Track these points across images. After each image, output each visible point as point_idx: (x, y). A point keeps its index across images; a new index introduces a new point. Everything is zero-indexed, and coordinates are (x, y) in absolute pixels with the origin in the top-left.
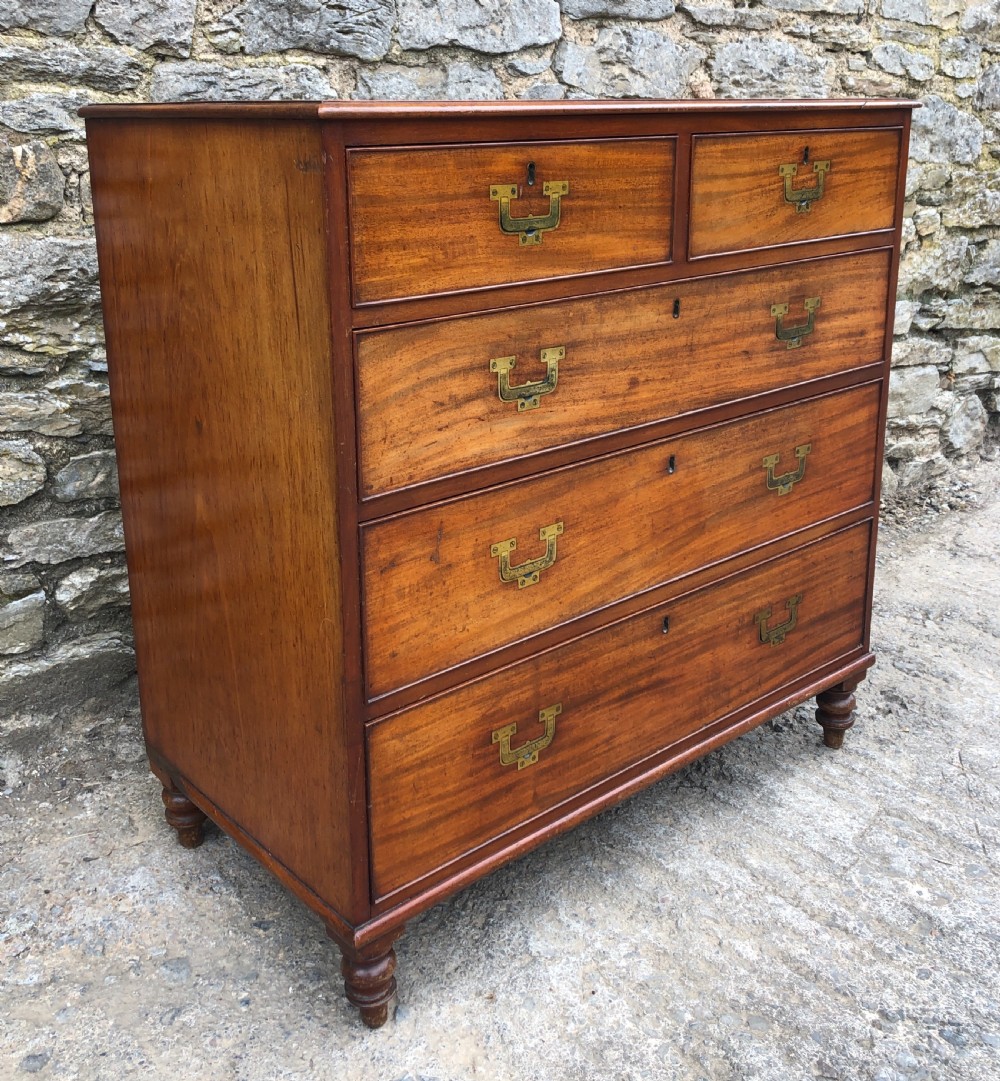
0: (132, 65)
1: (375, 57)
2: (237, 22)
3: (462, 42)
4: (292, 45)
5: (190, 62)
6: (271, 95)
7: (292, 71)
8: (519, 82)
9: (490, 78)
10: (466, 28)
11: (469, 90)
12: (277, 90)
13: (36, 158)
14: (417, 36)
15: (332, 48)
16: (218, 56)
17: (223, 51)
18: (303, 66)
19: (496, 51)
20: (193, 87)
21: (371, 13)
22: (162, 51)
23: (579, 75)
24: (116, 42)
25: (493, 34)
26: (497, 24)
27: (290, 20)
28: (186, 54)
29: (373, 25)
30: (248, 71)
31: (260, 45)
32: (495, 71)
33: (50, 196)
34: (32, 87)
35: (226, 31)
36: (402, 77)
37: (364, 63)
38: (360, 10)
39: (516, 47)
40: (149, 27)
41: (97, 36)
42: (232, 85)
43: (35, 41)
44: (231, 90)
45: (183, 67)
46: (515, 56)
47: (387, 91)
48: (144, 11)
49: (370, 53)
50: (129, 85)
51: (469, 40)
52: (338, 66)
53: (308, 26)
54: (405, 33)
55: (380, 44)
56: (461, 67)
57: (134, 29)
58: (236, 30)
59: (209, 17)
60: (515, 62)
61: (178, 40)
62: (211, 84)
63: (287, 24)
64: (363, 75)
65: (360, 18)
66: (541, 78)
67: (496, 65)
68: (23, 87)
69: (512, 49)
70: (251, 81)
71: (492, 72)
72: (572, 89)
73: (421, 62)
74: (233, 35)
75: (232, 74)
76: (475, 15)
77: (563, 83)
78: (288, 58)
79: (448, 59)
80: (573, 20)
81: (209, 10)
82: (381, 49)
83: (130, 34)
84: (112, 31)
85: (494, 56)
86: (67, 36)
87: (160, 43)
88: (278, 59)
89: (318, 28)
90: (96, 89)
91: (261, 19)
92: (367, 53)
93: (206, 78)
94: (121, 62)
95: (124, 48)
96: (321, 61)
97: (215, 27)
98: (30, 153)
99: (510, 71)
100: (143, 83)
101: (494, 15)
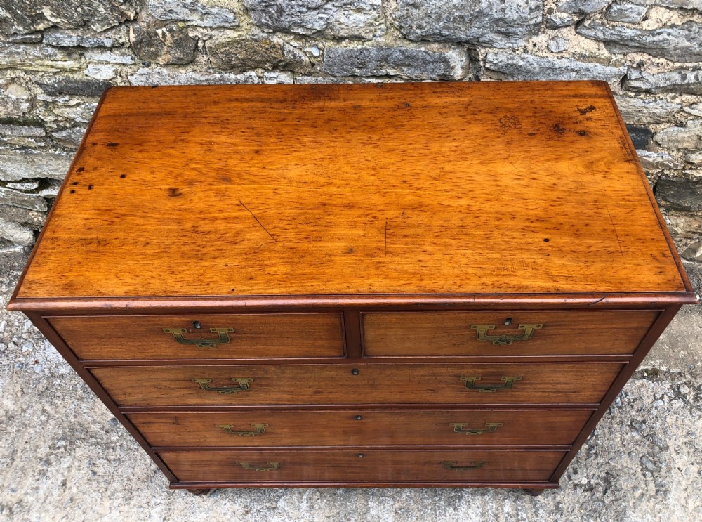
13: (171, 35)
33: (183, 55)
98: (167, 33)
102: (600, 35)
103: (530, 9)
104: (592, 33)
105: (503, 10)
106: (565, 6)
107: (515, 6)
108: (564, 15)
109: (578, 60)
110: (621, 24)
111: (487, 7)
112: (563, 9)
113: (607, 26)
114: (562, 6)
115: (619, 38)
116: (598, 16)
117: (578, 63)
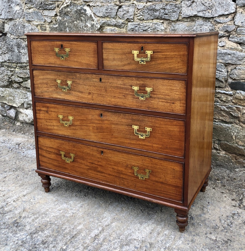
0: (123, 23)
1: (174, 20)
2: (142, 14)
3: (199, 15)
4: (154, 18)
5: (134, 22)
6: (148, 29)
7: (154, 23)
8: (219, 25)
9: (209, 24)
10: (200, 11)
11: (201, 27)
12: (149, 28)
14: (185, 14)
15: (163, 18)
16: (139, 21)
17: (140, 20)
18: (156, 22)
19: (209, 17)
20: (133, 27)
21: (173, 10)
22: (128, 20)
23: (242, 23)
24: (121, 19)
25: (209, 12)
26: (210, 10)
27: (154, 12)
28: (132, 21)
29: (173, 12)
30: (145, 24)
31: (147, 18)
32: (211, 22)
34: (108, 27)
35: (140, 16)
36: (183, 24)
37: (172, 21)
38: (170, 9)
39: (217, 15)
40: (126, 16)
41: (118, 18)
42: (141, 27)
43: (108, 19)
44: (140, 28)
45: (132, 23)
46: (217, 18)
47: (178, 28)
48: (125, 13)
49: (173, 19)
50: (122, 27)
51: (201, 14)
52: (166, 22)
53: (157, 14)
54: (183, 14)
55: (176, 17)
56: (200, 21)
57: (124, 16)
58: (142, 15)
59: (137, 13)
60: (216, 20)
61: (130, 18)
62: (136, 27)
63: (153, 13)
64: (173, 24)
65: (169, 11)
66: (227, 24)
67: (211, 21)
68: (107, 27)
69: (215, 16)
70: (145, 26)
71: (210, 22)
72: (239, 27)
73: (188, 20)
74: (141, 16)
75: (141, 24)
76: (203, 8)
77: (235, 25)
78: (154, 21)
79: (197, 19)
80: (241, 7)
81: (137, 11)
82: (176, 18)
83: (123, 17)
84: (120, 17)
85: (210, 18)
86: (113, 18)
87: (128, 19)
88: (151, 21)
89: (160, 14)
90: (118, 28)
91: (147, 13)
92: (172, 19)
93: (135, 25)
94: (121, 23)
95: (122, 20)
96: (162, 21)
97: (138, 15)
99: (215, 22)
100: (125, 27)
101: (209, 7)
102: (236, 40)
103: (210, 29)
104: (233, 40)
105: (201, 30)
106: (222, 28)
107: (205, 28)
108: (222, 32)
109: (230, 50)
110: (242, 36)
111: (196, 29)
112: (221, 30)
113: (238, 36)
114: (220, 29)
115: (243, 41)
116: (234, 33)
117: (230, 51)
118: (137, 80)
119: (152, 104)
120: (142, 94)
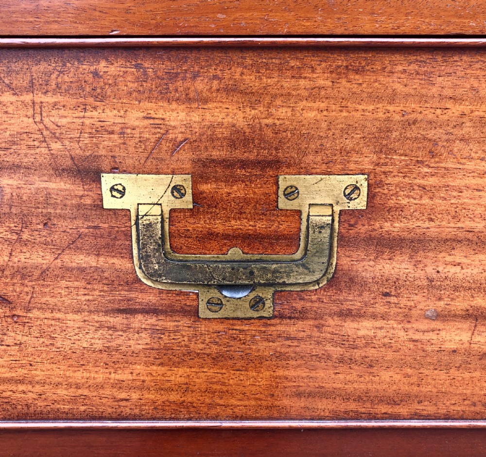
118: (165, 95)
119: (357, 354)
120: (235, 253)
